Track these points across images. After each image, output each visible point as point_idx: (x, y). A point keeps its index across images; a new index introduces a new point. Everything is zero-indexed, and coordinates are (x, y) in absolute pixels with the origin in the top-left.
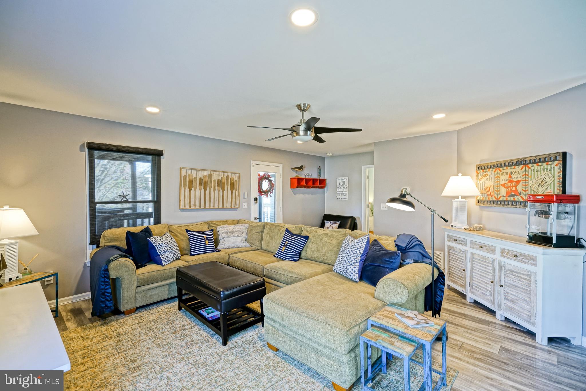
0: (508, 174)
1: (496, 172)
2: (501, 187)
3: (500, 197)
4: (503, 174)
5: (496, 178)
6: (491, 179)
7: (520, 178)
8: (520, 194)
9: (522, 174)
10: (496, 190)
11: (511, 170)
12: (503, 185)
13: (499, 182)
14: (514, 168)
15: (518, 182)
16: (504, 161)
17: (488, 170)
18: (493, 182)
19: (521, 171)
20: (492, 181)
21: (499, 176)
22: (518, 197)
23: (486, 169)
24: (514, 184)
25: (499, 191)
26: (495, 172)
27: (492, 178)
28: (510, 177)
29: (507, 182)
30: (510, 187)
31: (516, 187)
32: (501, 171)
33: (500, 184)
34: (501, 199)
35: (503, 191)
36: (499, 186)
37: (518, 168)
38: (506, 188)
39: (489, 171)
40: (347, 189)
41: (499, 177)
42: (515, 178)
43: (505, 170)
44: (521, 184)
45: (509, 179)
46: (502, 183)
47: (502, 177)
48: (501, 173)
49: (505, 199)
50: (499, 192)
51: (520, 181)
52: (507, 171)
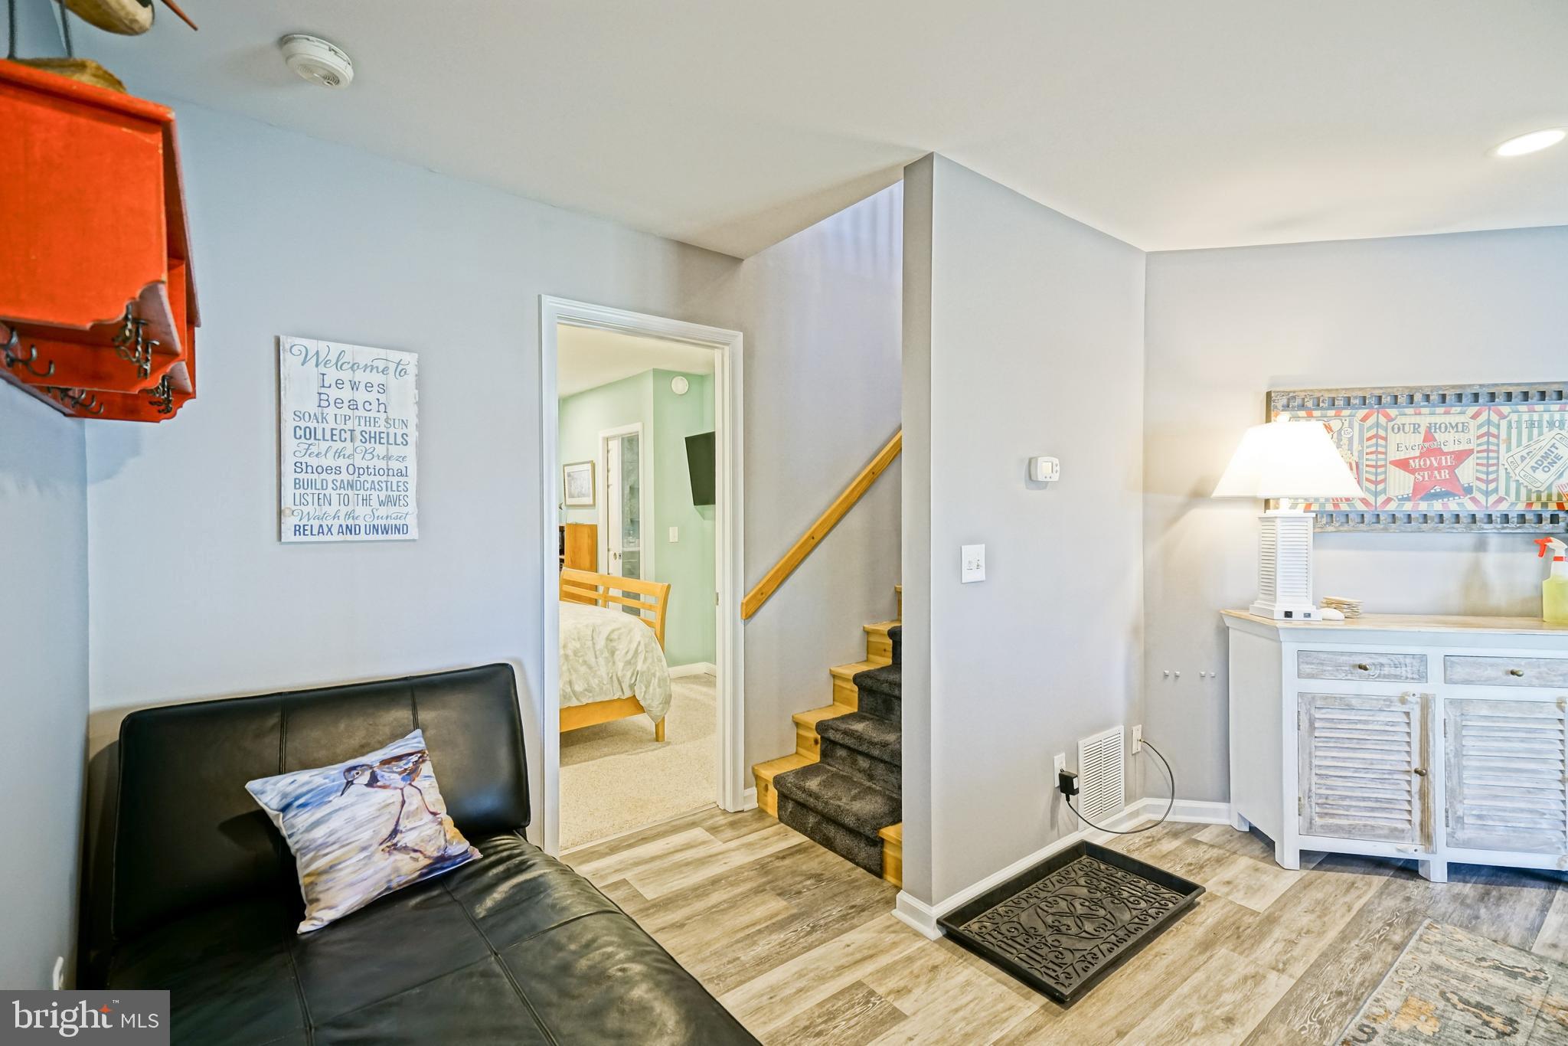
0: (1423, 430)
1: (1371, 421)
2: (1391, 468)
3: (1389, 500)
4: (1401, 428)
5: (1369, 439)
6: (1345, 441)
7: (1469, 441)
8: (1468, 490)
9: (1473, 433)
10: (1367, 480)
11: (1433, 419)
12: (1403, 464)
13: (1385, 453)
14: (1447, 413)
15: (1461, 456)
16: (1407, 388)
17: (1331, 413)
18: (1356, 453)
19: (1473, 424)
20: (1350, 449)
21: (1382, 433)
22: (1460, 501)
23: (1322, 409)
24: (1448, 461)
25: (1384, 481)
26: (1365, 419)
27: (1351, 440)
28: (1429, 437)
29: (1418, 454)
30: (1431, 468)
31: (1452, 469)
32: (1390, 419)
33: (1386, 460)
34: (1392, 507)
35: (1400, 483)
36: (1385, 466)
37: (1461, 415)
38: (1413, 471)
39: (1337, 416)
40: (410, 451)
41: (1385, 439)
42: (1449, 441)
43: (1407, 417)
44: (1470, 463)
45: (1427, 445)
46: (1394, 455)
47: (1394, 439)
48: (1391, 424)
49: (1408, 507)
50: (1380, 487)
51: (1471, 452)
52: (1417, 419)
